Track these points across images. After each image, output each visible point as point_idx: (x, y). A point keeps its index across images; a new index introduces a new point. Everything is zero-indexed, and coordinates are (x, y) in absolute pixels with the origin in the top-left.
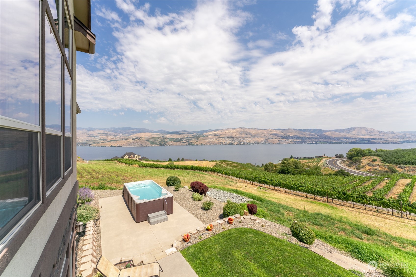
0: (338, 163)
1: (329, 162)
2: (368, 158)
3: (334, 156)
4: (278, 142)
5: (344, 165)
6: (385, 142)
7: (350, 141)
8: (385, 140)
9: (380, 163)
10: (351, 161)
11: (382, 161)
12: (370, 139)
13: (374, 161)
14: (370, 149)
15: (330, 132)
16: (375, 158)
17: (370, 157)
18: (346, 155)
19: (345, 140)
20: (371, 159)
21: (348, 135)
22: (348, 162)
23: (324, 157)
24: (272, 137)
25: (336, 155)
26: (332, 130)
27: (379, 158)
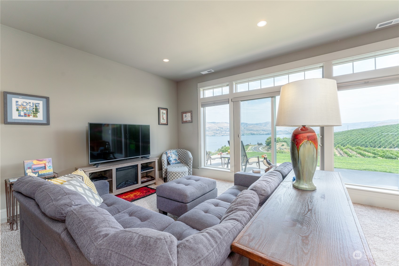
0: (260, 149)
1: (254, 148)
2: (279, 144)
3: (257, 144)
4: (213, 134)
5: (264, 150)
6: (287, 133)
7: (266, 133)
8: (287, 132)
9: (286, 147)
10: (269, 147)
11: (287, 145)
12: (278, 131)
13: (283, 145)
14: (280, 138)
15: (253, 126)
16: (283, 143)
17: (280, 143)
18: (265, 142)
19: (263, 132)
20: (281, 145)
21: (265, 128)
22: (267, 148)
23: (250, 145)
24: (208, 130)
25: (258, 143)
26: (254, 124)
27: (285, 143)
